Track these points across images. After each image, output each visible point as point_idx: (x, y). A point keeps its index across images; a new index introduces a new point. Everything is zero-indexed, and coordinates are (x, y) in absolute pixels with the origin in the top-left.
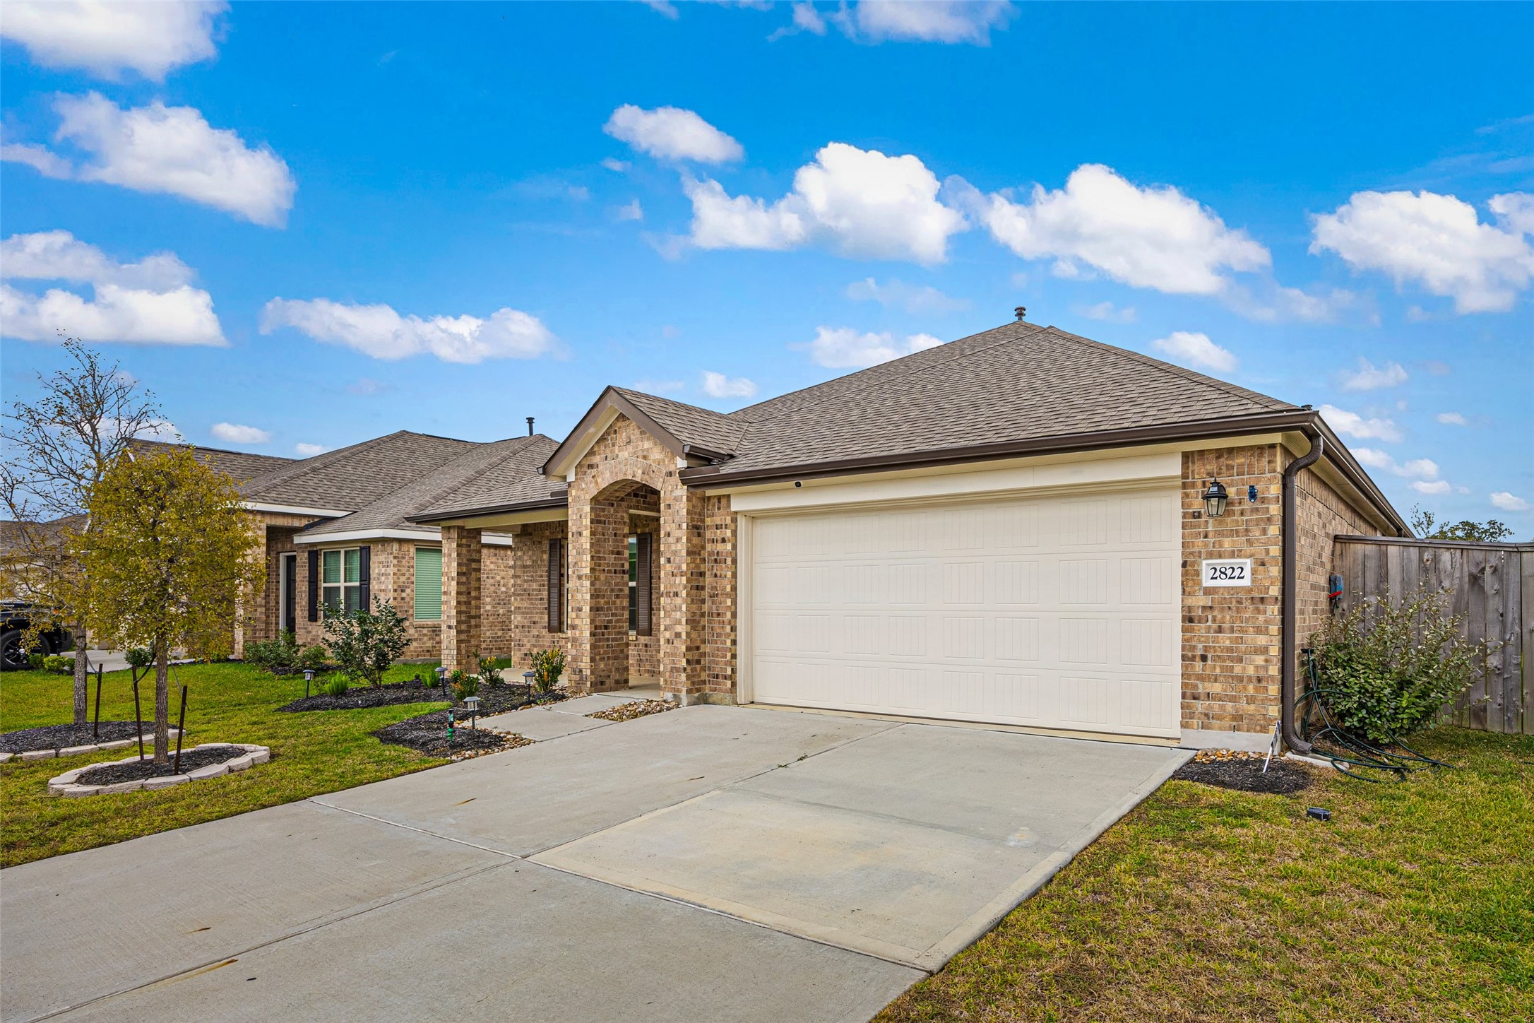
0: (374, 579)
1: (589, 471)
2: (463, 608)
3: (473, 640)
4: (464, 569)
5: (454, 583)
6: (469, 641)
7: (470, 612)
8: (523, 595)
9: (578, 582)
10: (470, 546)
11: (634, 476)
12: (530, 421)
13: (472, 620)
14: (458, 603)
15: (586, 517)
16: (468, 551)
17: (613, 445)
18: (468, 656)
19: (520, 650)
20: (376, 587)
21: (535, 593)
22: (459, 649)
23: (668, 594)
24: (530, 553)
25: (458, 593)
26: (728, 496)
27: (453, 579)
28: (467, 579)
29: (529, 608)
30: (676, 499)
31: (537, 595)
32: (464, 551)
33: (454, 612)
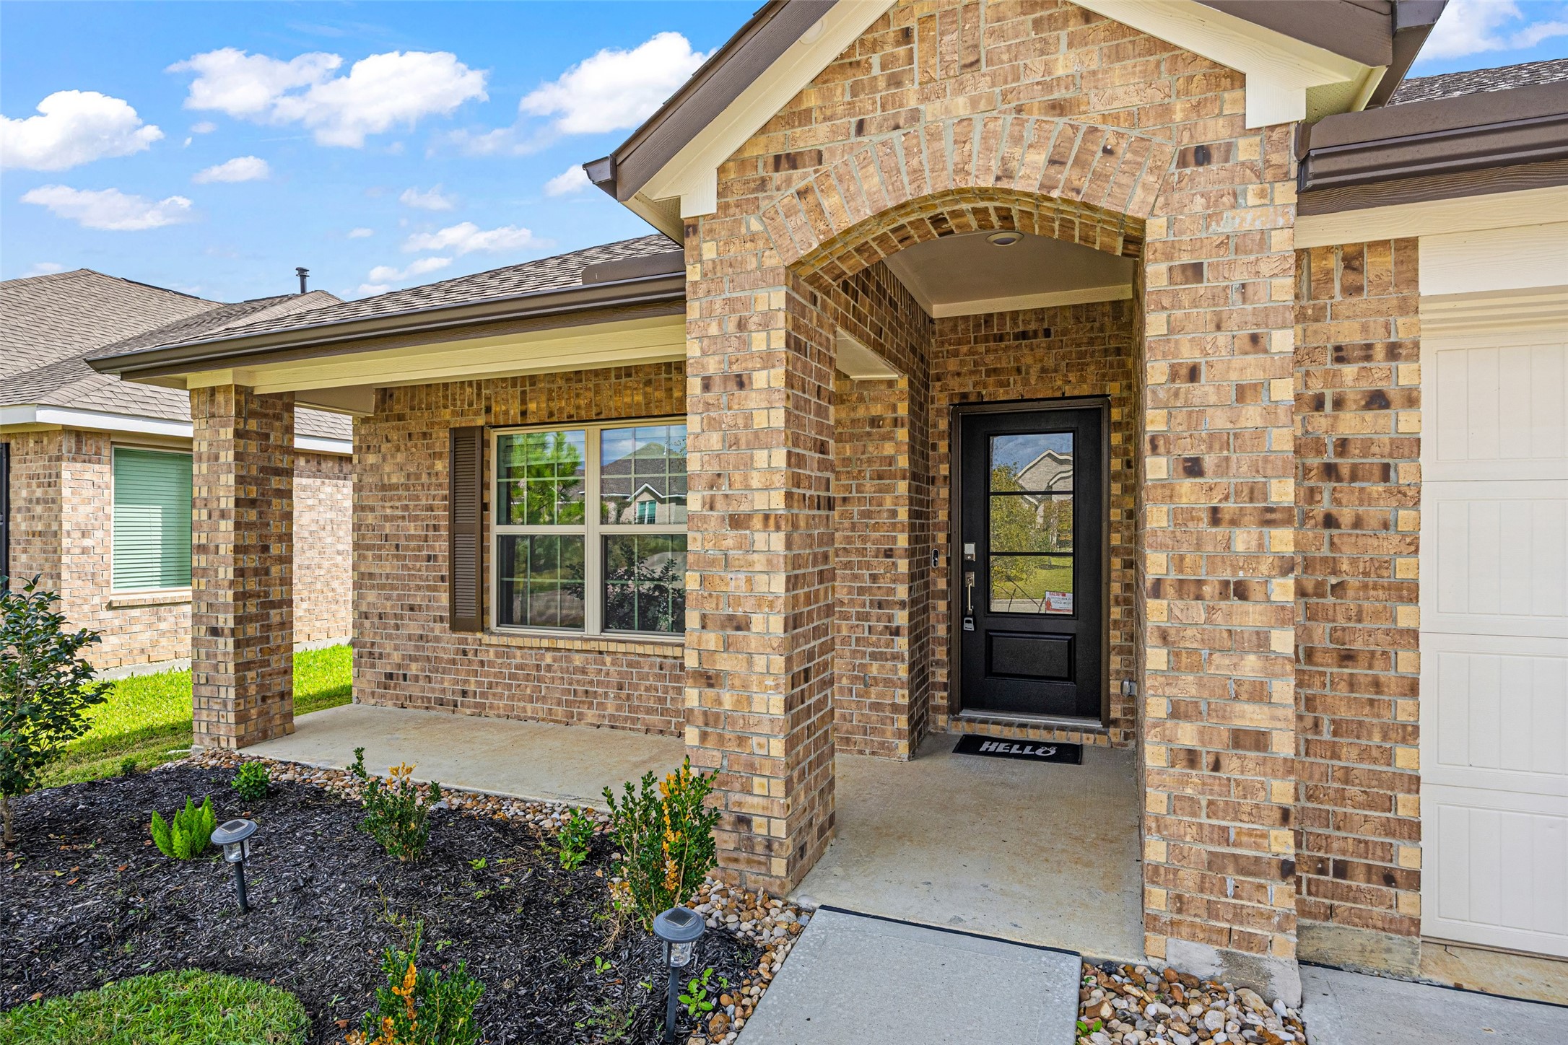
0: (19, 510)
1: (778, 177)
2: (252, 585)
3: (275, 657)
4: (254, 492)
5: (227, 526)
6: (266, 663)
7: (267, 594)
8: (380, 548)
9: (731, 538)
10: (267, 436)
11: (1007, 174)
12: (302, 273)
13: (272, 612)
14: (240, 572)
15: (765, 326)
16: (264, 450)
17: (895, 81)
18: (264, 699)
19: (373, 666)
20: (23, 527)
21: (413, 544)
22: (241, 685)
23: (1190, 589)
24: (400, 458)
25: (237, 549)
26: (1408, 247)
27: (223, 515)
28: (261, 514)
29: (397, 577)
30: (1236, 244)
31: (420, 549)
32: (253, 447)
33: (227, 596)
